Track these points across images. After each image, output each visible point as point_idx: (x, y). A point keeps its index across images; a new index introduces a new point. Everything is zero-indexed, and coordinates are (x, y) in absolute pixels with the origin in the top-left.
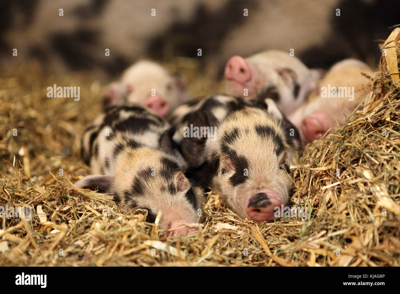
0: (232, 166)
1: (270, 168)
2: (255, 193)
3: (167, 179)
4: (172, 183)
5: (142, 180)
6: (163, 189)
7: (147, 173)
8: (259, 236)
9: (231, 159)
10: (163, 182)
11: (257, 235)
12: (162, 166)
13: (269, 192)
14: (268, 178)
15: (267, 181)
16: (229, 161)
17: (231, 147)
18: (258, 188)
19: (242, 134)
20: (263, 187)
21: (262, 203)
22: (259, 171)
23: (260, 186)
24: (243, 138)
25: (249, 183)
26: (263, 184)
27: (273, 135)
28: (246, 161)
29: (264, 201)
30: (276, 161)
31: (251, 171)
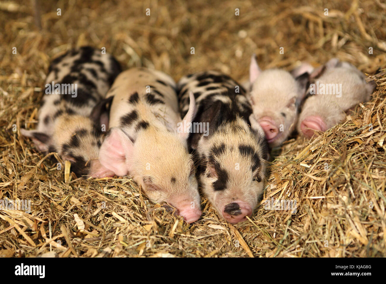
0: (215, 175)
1: (245, 183)
2: (230, 202)
9: (215, 168)
13: (241, 203)
14: (242, 190)
15: (242, 193)
16: (213, 170)
17: (217, 159)
18: (233, 199)
19: (228, 150)
20: (237, 198)
21: (234, 213)
22: (236, 184)
23: (235, 197)
24: (227, 154)
25: (227, 192)
26: (238, 195)
27: (252, 155)
28: (227, 174)
29: (237, 211)
30: (251, 176)
31: (230, 184)
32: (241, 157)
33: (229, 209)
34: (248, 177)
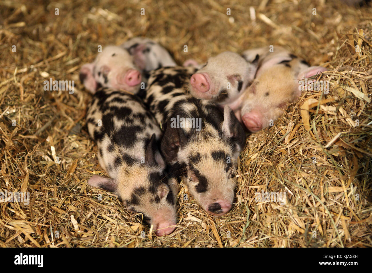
0: (196, 179)
2: (212, 203)
3: (153, 194)
4: (157, 196)
5: (137, 196)
6: (151, 201)
7: (140, 191)
8: (216, 233)
10: (151, 196)
11: (214, 231)
12: (150, 183)
13: (221, 202)
14: (221, 191)
15: (221, 194)
16: (194, 176)
17: (196, 167)
18: (215, 200)
19: (203, 159)
20: (218, 199)
21: (217, 212)
22: (214, 187)
23: (215, 198)
24: (203, 162)
25: (208, 194)
26: (218, 196)
27: (224, 158)
28: (206, 179)
29: (219, 211)
30: (226, 176)
31: (210, 187)
32: (215, 162)
33: (212, 209)
34: (223, 179)
